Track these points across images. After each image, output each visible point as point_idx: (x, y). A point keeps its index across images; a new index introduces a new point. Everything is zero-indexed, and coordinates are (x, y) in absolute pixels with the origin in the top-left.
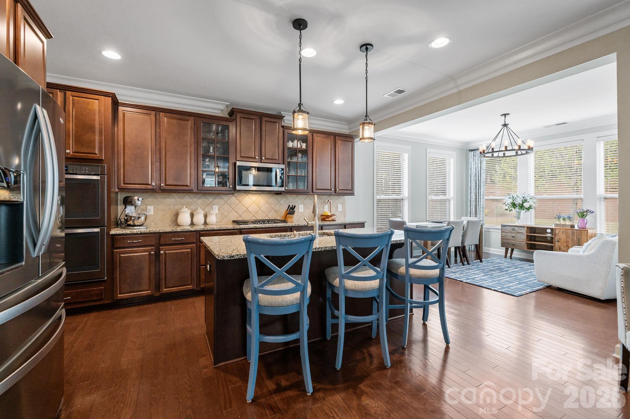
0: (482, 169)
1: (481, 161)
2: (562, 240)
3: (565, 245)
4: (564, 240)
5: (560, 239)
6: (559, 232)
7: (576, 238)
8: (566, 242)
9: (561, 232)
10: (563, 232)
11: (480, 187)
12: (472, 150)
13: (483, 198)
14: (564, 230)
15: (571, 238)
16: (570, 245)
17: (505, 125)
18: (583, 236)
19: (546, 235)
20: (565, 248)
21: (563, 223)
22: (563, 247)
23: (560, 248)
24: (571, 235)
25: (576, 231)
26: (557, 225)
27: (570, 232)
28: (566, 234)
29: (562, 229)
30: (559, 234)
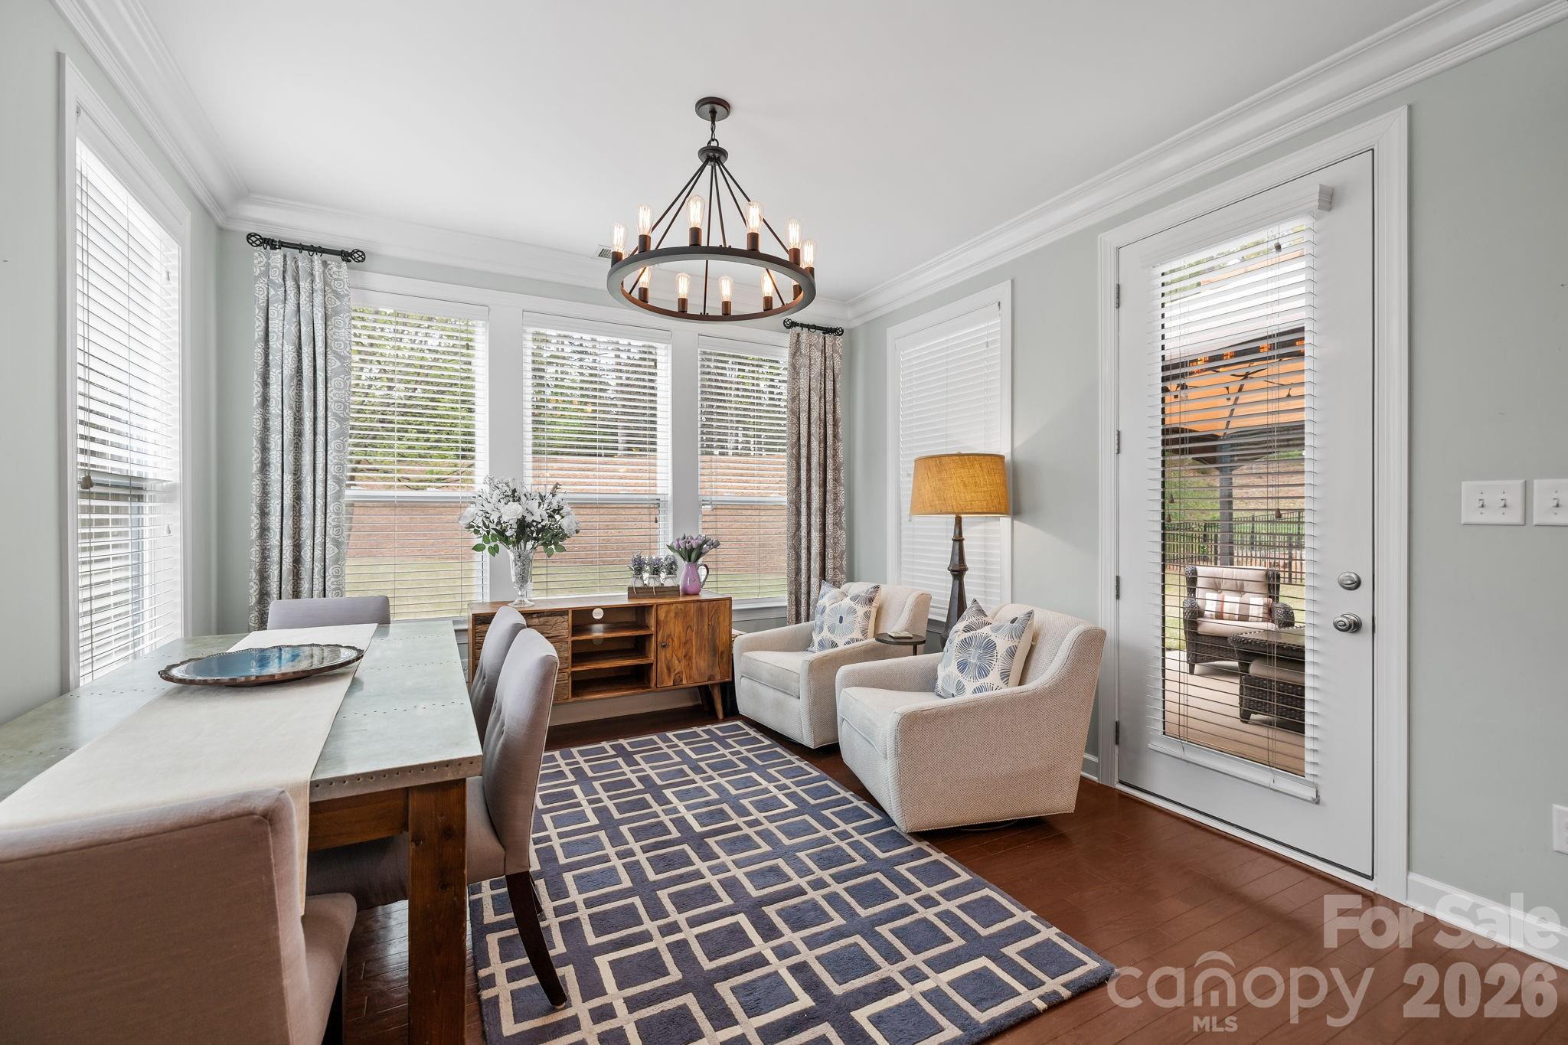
0: (335, 352)
1: (329, 312)
2: (675, 639)
3: (681, 653)
4: (679, 638)
5: (669, 636)
6: (666, 616)
7: (706, 627)
8: (685, 643)
9: (672, 614)
10: (676, 614)
11: (321, 439)
12: (270, 243)
13: (339, 496)
14: (679, 606)
15: (695, 629)
16: (694, 651)
17: (713, 155)
18: (721, 619)
19: (589, 631)
20: (683, 662)
21: (657, 584)
22: (676, 662)
23: (669, 669)
24: (695, 619)
25: (705, 605)
26: (633, 592)
27: (693, 607)
28: (685, 617)
29: (672, 603)
30: (666, 622)
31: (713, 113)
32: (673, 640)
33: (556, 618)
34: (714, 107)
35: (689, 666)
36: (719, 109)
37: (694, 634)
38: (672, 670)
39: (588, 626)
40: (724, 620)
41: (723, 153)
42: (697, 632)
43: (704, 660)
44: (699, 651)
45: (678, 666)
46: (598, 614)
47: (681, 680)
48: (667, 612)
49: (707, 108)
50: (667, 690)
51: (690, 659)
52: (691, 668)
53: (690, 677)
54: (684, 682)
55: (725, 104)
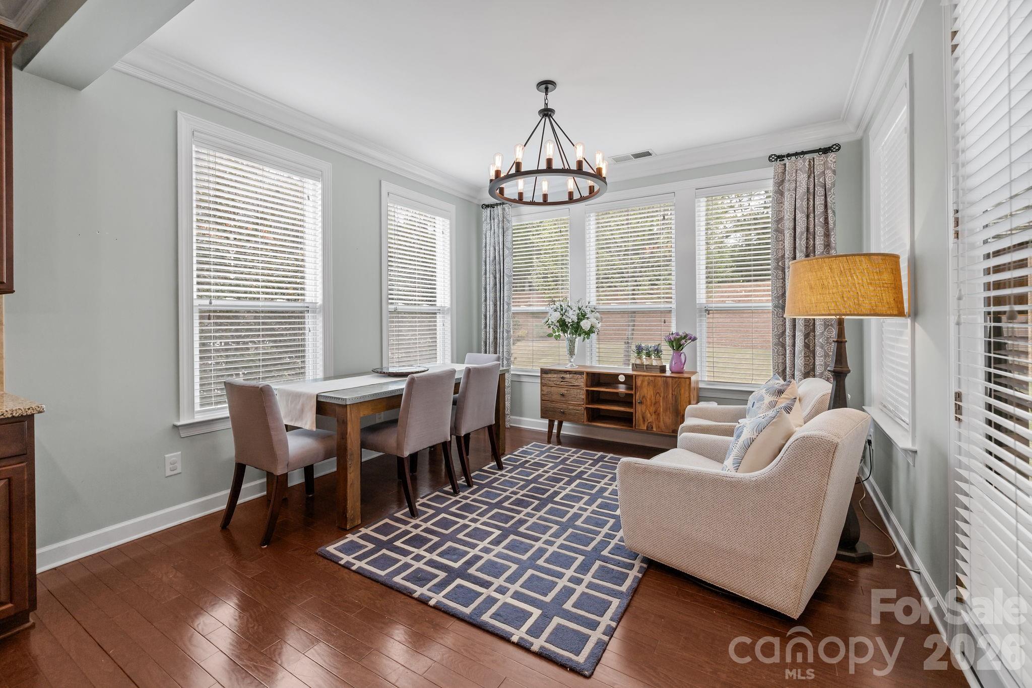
2: (648, 400)
3: (652, 409)
4: (651, 399)
5: (644, 397)
6: (642, 383)
7: (670, 395)
8: (655, 404)
9: (646, 383)
10: (649, 383)
11: (502, 286)
13: (509, 309)
14: (650, 378)
15: (662, 395)
16: (662, 410)
17: (547, 113)
18: (682, 391)
19: (617, 388)
20: (654, 416)
21: (648, 363)
22: (649, 415)
23: (643, 418)
24: (662, 389)
25: (670, 380)
26: (636, 367)
27: (660, 381)
28: (655, 387)
29: (646, 376)
30: (641, 386)
31: (547, 89)
32: (646, 400)
33: (578, 375)
34: (546, 85)
35: (658, 419)
36: (550, 86)
37: (661, 398)
38: (646, 420)
39: (617, 385)
40: (685, 393)
41: (552, 111)
42: (664, 398)
43: (669, 418)
44: (665, 410)
45: (650, 418)
46: (622, 378)
47: (652, 428)
48: (643, 381)
49: (544, 86)
50: (642, 432)
51: (659, 414)
52: (659, 421)
53: (659, 427)
54: (654, 429)
55: (552, 83)
